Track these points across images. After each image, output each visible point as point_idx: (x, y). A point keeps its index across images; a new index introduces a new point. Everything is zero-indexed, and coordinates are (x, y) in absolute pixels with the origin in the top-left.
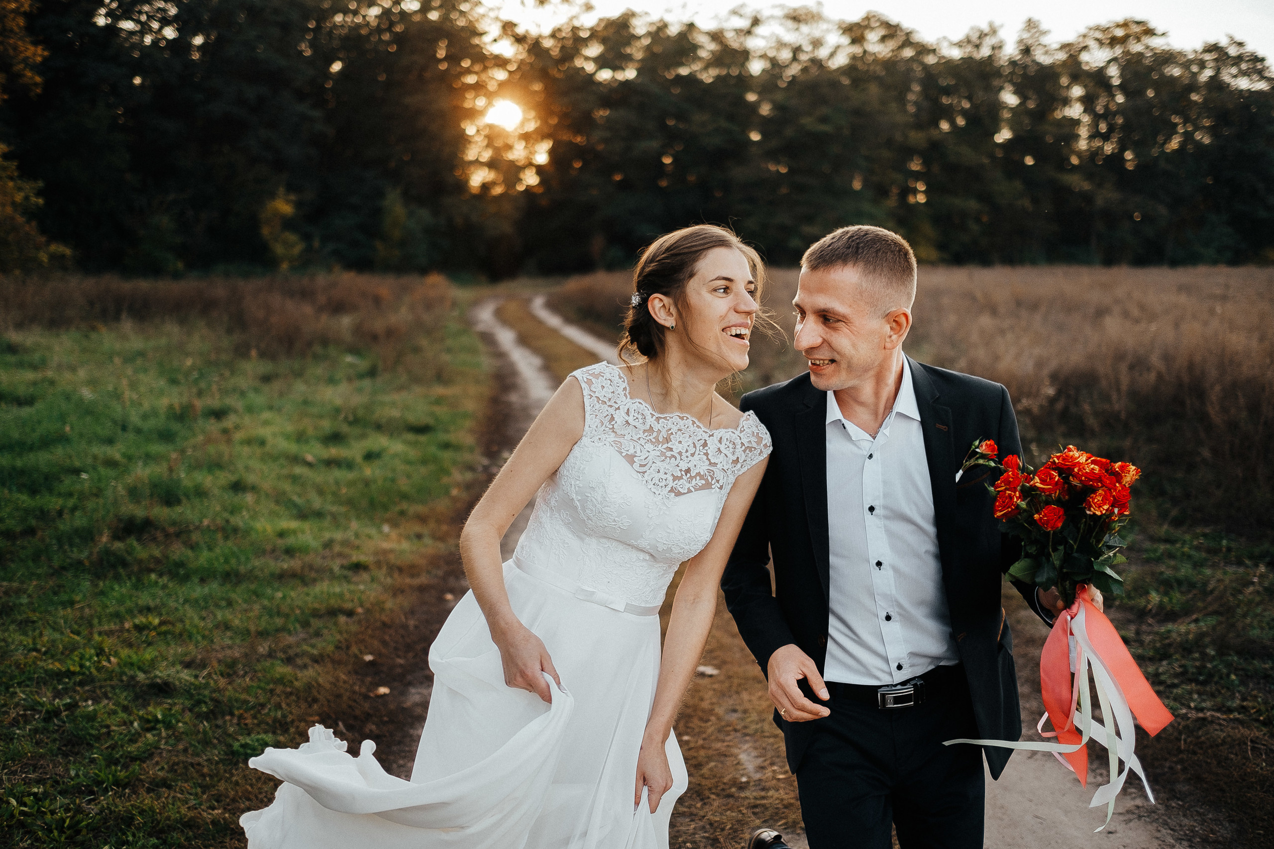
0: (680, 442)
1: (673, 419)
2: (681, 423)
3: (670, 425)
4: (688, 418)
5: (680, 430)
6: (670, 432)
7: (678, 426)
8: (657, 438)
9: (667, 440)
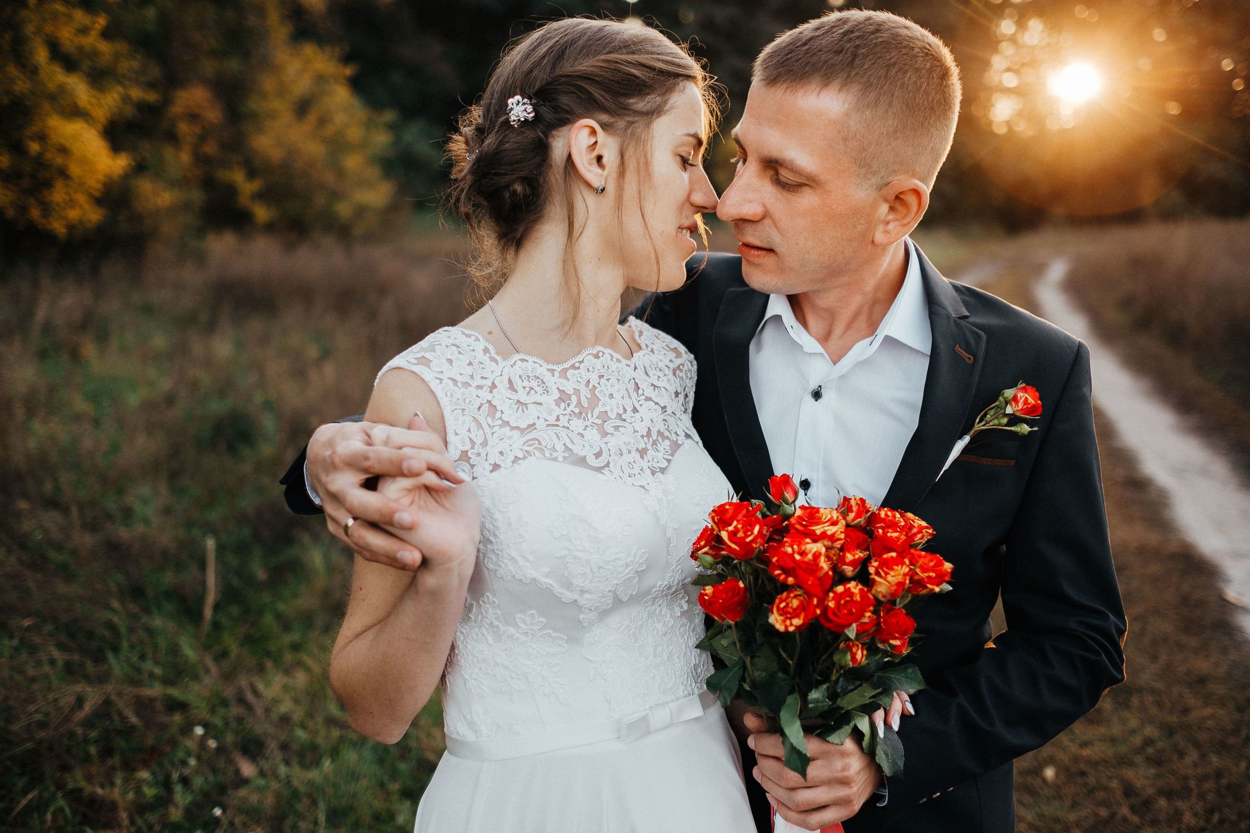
0: (611, 396)
1: (586, 363)
2: (598, 363)
3: (586, 376)
4: (604, 353)
5: (601, 377)
6: (591, 386)
7: (596, 372)
8: (579, 404)
9: (594, 400)
